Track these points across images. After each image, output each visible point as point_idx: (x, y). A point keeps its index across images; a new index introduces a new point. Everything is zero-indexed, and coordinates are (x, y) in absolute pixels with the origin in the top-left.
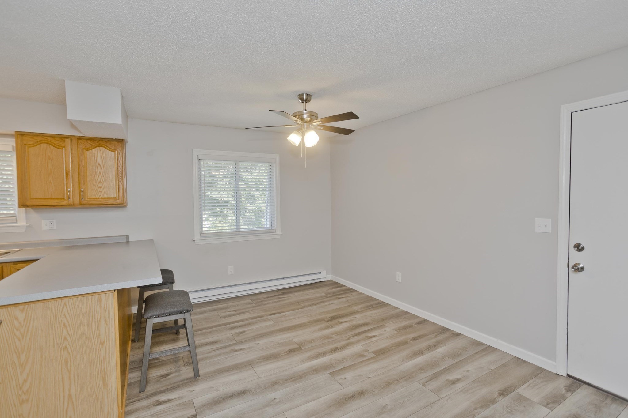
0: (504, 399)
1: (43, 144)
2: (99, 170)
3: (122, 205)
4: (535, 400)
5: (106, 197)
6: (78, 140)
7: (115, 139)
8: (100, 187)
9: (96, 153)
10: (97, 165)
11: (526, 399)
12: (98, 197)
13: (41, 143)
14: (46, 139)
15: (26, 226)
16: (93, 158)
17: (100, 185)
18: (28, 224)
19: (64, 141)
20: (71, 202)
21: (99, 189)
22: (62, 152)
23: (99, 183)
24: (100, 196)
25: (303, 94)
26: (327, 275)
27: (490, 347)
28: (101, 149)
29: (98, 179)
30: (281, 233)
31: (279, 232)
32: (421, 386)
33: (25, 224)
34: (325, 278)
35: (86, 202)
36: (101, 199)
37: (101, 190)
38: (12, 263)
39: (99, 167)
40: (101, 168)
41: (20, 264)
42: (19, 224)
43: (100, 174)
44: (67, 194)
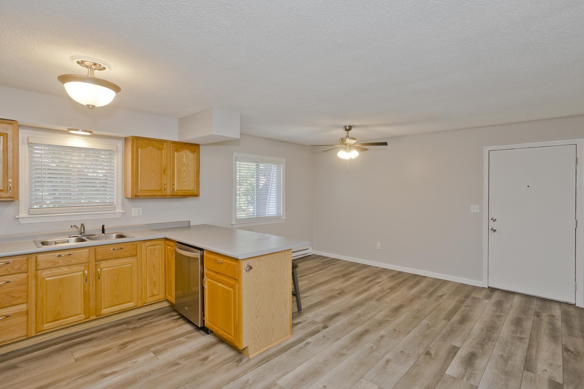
0: (468, 300)
1: (150, 147)
2: (184, 168)
3: (197, 195)
4: (481, 297)
5: (188, 190)
6: (171, 144)
7: (194, 144)
8: (184, 182)
9: (183, 154)
10: (183, 164)
11: (477, 298)
12: (183, 189)
13: (148, 146)
14: (152, 142)
15: (122, 213)
16: (181, 158)
17: (184, 180)
18: (124, 211)
19: (163, 145)
20: (165, 193)
21: (184, 183)
22: (162, 154)
23: (184, 178)
24: (184, 188)
25: (347, 126)
26: (313, 250)
27: (445, 280)
28: (186, 151)
29: (183, 175)
30: (285, 219)
31: (284, 218)
32: (427, 300)
33: (121, 211)
34: (311, 253)
35: (175, 193)
36: (184, 191)
37: (184, 184)
38: (142, 242)
39: (184, 166)
40: (185, 166)
41: (148, 242)
42: (116, 211)
43: (185, 171)
44: (164, 187)
